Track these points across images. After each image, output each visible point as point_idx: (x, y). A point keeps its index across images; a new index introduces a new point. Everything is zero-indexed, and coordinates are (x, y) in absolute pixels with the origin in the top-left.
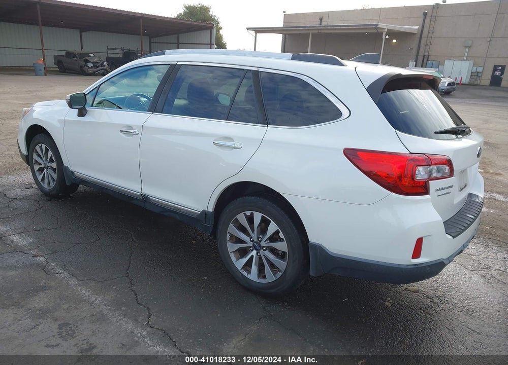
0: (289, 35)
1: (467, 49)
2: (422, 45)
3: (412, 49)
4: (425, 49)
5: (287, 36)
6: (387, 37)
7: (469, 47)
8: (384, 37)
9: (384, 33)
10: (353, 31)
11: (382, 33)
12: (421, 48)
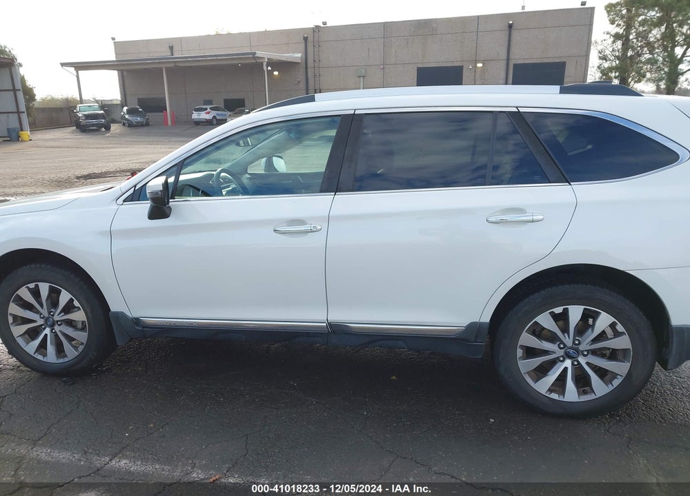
0: (127, 71)
1: (362, 79)
2: (309, 77)
3: (299, 82)
4: (315, 81)
5: (125, 72)
6: (269, 68)
7: (363, 77)
8: (265, 68)
9: (265, 64)
10: (229, 62)
11: (262, 64)
12: (309, 80)
